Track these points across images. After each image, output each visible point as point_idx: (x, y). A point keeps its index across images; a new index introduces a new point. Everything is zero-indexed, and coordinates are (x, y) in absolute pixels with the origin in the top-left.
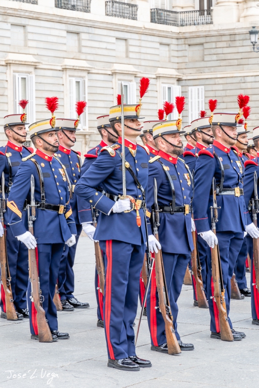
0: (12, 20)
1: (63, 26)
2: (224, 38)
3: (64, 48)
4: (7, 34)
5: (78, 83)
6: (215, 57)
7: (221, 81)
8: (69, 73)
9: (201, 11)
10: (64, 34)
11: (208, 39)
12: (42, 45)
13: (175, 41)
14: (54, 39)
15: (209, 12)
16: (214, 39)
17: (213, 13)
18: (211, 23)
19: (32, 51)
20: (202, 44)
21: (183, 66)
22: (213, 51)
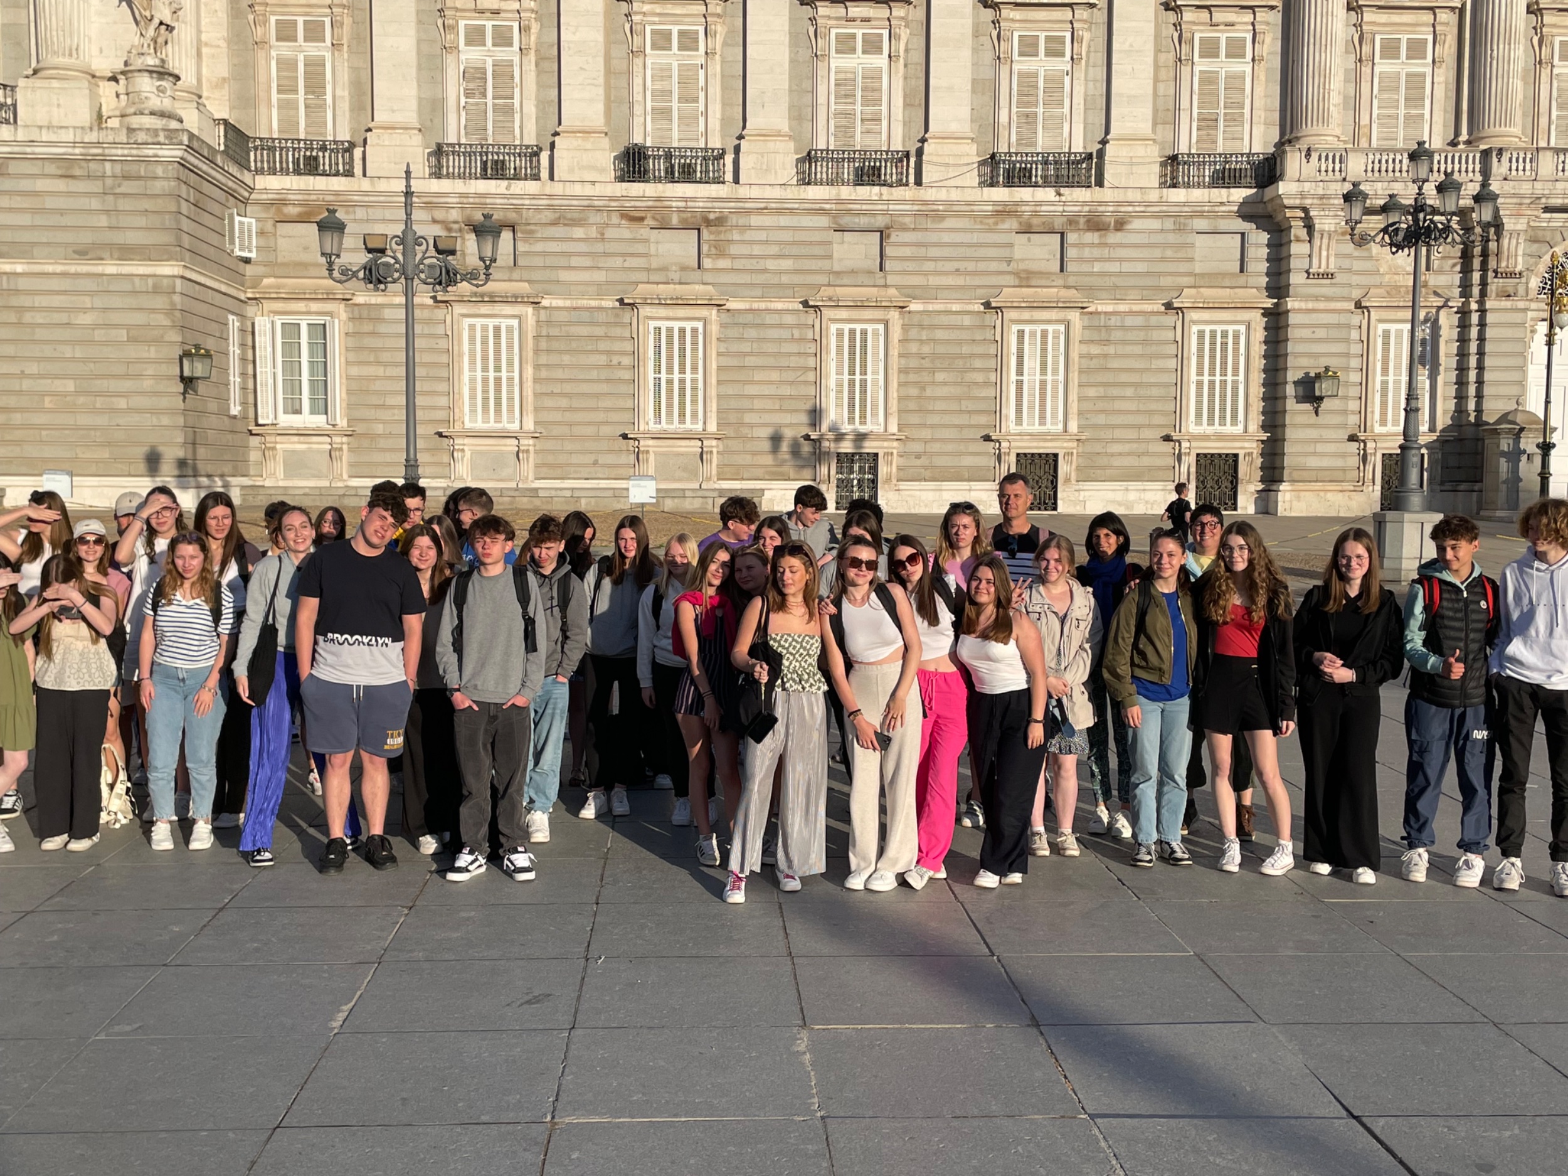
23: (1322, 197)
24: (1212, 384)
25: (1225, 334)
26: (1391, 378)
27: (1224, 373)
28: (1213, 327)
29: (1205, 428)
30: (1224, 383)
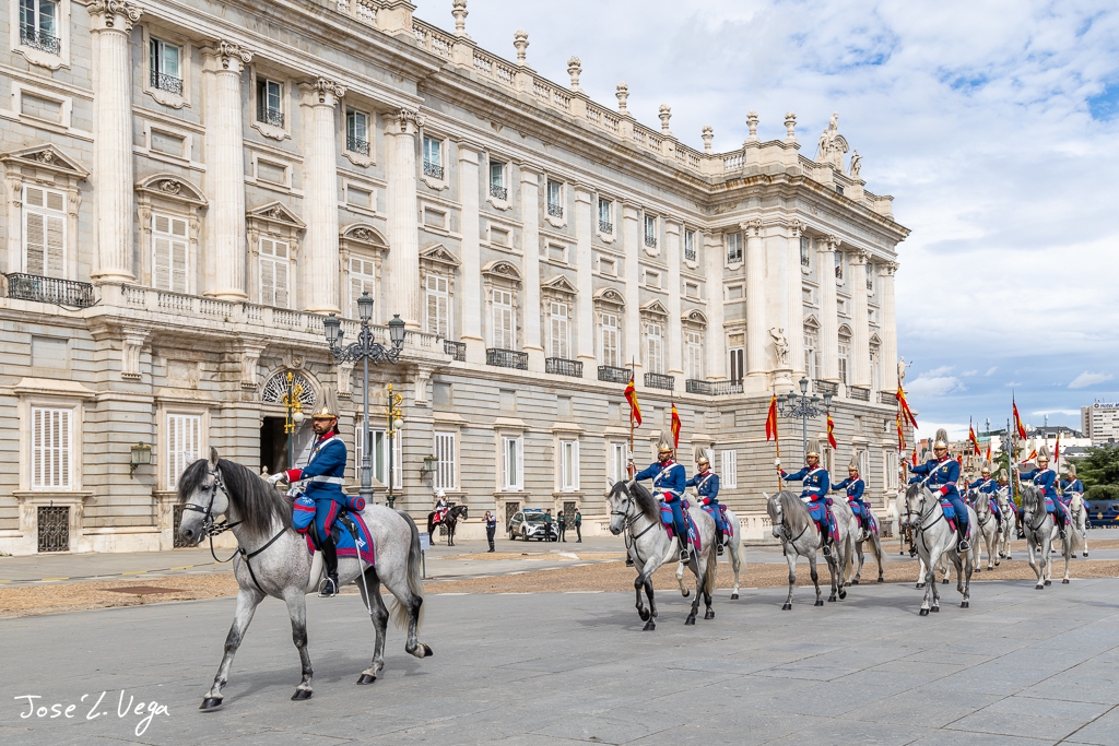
0: (559, 392)
1: (606, 397)
2: (754, 406)
3: (606, 416)
4: (555, 405)
5: (619, 448)
6: (745, 423)
7: (751, 445)
8: (610, 440)
9: (733, 382)
10: (607, 403)
11: (739, 407)
12: (586, 414)
13: (708, 409)
14: (598, 409)
15: (741, 382)
16: (745, 407)
17: (744, 383)
18: (742, 392)
19: (577, 420)
20: (733, 412)
21: (717, 431)
22: (744, 418)
23: (133, 320)
24: (47, 452)
25: (56, 414)
26: (176, 452)
27: (56, 445)
28: (47, 409)
29: (42, 488)
30: (56, 452)
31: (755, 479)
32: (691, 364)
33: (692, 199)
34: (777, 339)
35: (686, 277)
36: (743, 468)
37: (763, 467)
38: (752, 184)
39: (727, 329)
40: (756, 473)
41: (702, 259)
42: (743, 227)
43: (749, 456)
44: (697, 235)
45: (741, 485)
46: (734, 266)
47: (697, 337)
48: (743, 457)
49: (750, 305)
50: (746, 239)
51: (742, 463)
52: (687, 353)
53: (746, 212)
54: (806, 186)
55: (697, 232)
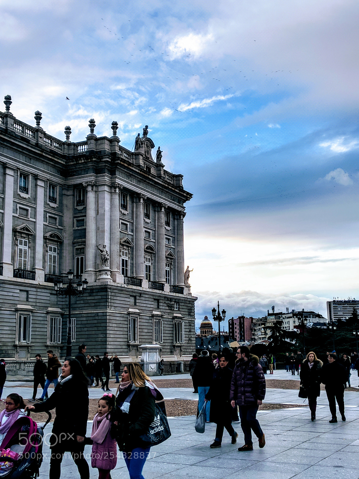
31: (86, 336)
32: (50, 265)
33: (54, 167)
34: (102, 251)
35: (49, 213)
36: (79, 330)
37: (91, 329)
38: (89, 160)
39: (75, 245)
40: (87, 333)
41: (61, 203)
42: (84, 184)
43: (83, 322)
44: (58, 189)
45: (78, 340)
46: (80, 208)
47: (55, 249)
48: (79, 322)
49: (87, 231)
50: (87, 193)
51: (79, 326)
52: (48, 258)
53: (87, 177)
54: (122, 163)
55: (58, 187)
